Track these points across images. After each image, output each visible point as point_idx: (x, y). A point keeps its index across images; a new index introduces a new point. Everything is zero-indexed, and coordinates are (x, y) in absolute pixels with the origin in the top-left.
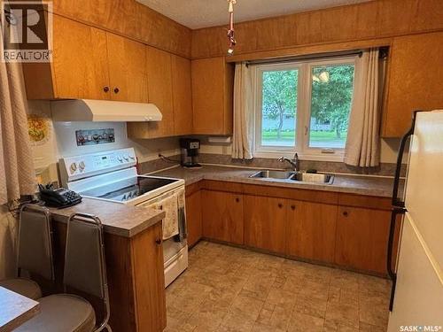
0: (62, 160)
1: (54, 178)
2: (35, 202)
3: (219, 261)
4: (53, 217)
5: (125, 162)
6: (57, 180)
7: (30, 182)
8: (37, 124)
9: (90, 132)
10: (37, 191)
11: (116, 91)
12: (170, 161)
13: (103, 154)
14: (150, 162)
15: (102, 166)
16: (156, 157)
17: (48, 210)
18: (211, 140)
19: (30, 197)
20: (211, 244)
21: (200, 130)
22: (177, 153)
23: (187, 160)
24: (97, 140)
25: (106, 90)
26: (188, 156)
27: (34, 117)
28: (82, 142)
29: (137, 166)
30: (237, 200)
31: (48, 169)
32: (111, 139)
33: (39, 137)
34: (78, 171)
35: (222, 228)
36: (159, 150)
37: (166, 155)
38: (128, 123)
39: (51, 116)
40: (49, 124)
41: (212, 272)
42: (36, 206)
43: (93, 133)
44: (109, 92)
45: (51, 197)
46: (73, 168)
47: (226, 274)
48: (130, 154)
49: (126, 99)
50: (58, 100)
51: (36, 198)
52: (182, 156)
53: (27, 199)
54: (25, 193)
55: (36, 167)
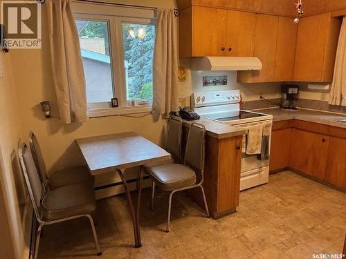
0: (193, 94)
1: (188, 105)
2: (177, 116)
3: (296, 186)
4: (183, 123)
5: (231, 99)
6: (189, 106)
7: (175, 105)
8: (182, 72)
9: (211, 77)
10: (179, 110)
11: (230, 49)
12: (270, 102)
13: (217, 93)
14: (252, 101)
15: (217, 100)
16: (257, 98)
17: (182, 120)
18: (310, 87)
19: (175, 113)
20: (294, 175)
21: (300, 78)
22: (278, 96)
23: (286, 103)
24: (215, 83)
25: (223, 50)
26: (287, 100)
27: (182, 68)
28: (206, 84)
29: (241, 103)
30: (324, 140)
31: (185, 99)
32: (224, 83)
33: (183, 79)
34: (201, 102)
35: (306, 163)
36: (261, 93)
37: (267, 97)
38: (238, 71)
39: (190, 68)
40: (189, 72)
41: (286, 191)
42: (177, 118)
43: (213, 78)
44: (225, 51)
45: (185, 114)
46: (198, 100)
47: (298, 195)
48: (235, 94)
49: (236, 55)
50: (194, 57)
51: (178, 114)
52: (282, 99)
53: (173, 113)
54: (173, 111)
55: (179, 97)
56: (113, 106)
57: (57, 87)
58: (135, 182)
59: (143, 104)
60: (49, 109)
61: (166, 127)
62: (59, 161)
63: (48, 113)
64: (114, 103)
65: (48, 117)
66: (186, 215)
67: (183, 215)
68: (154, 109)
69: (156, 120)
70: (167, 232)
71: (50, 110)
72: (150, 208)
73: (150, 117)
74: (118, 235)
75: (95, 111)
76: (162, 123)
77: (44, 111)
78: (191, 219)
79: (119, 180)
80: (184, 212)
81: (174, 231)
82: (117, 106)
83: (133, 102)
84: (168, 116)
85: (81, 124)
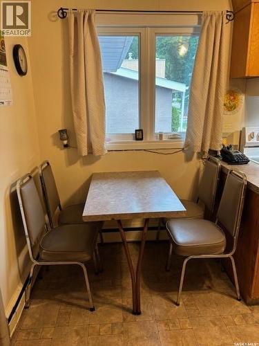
0: (244, 129)
1: (235, 142)
2: (217, 156)
4: (222, 169)
7: (217, 141)
8: (232, 98)
10: (220, 149)
17: (220, 163)
19: (216, 152)
27: (232, 93)
31: (232, 134)
33: (231, 108)
34: (255, 140)
39: (245, 91)
40: (242, 98)
42: (217, 160)
45: (227, 156)
46: (251, 136)
50: (249, 77)
51: (219, 153)
53: (213, 153)
54: (213, 149)
55: (224, 131)
56: (137, 139)
57: (75, 115)
58: (156, 231)
59: (174, 138)
60: (66, 137)
61: (202, 169)
62: (75, 194)
63: (65, 142)
64: (139, 135)
65: (66, 146)
66: (210, 288)
67: (205, 287)
68: (187, 145)
69: (189, 159)
70: (178, 305)
71: (68, 139)
72: (166, 268)
73: (182, 154)
74: (119, 291)
75: (116, 143)
76: (197, 164)
77: (62, 139)
78: (214, 295)
79: (138, 224)
80: (207, 283)
81: (186, 305)
82: (142, 139)
83: (161, 136)
84: (206, 155)
85: (99, 157)
